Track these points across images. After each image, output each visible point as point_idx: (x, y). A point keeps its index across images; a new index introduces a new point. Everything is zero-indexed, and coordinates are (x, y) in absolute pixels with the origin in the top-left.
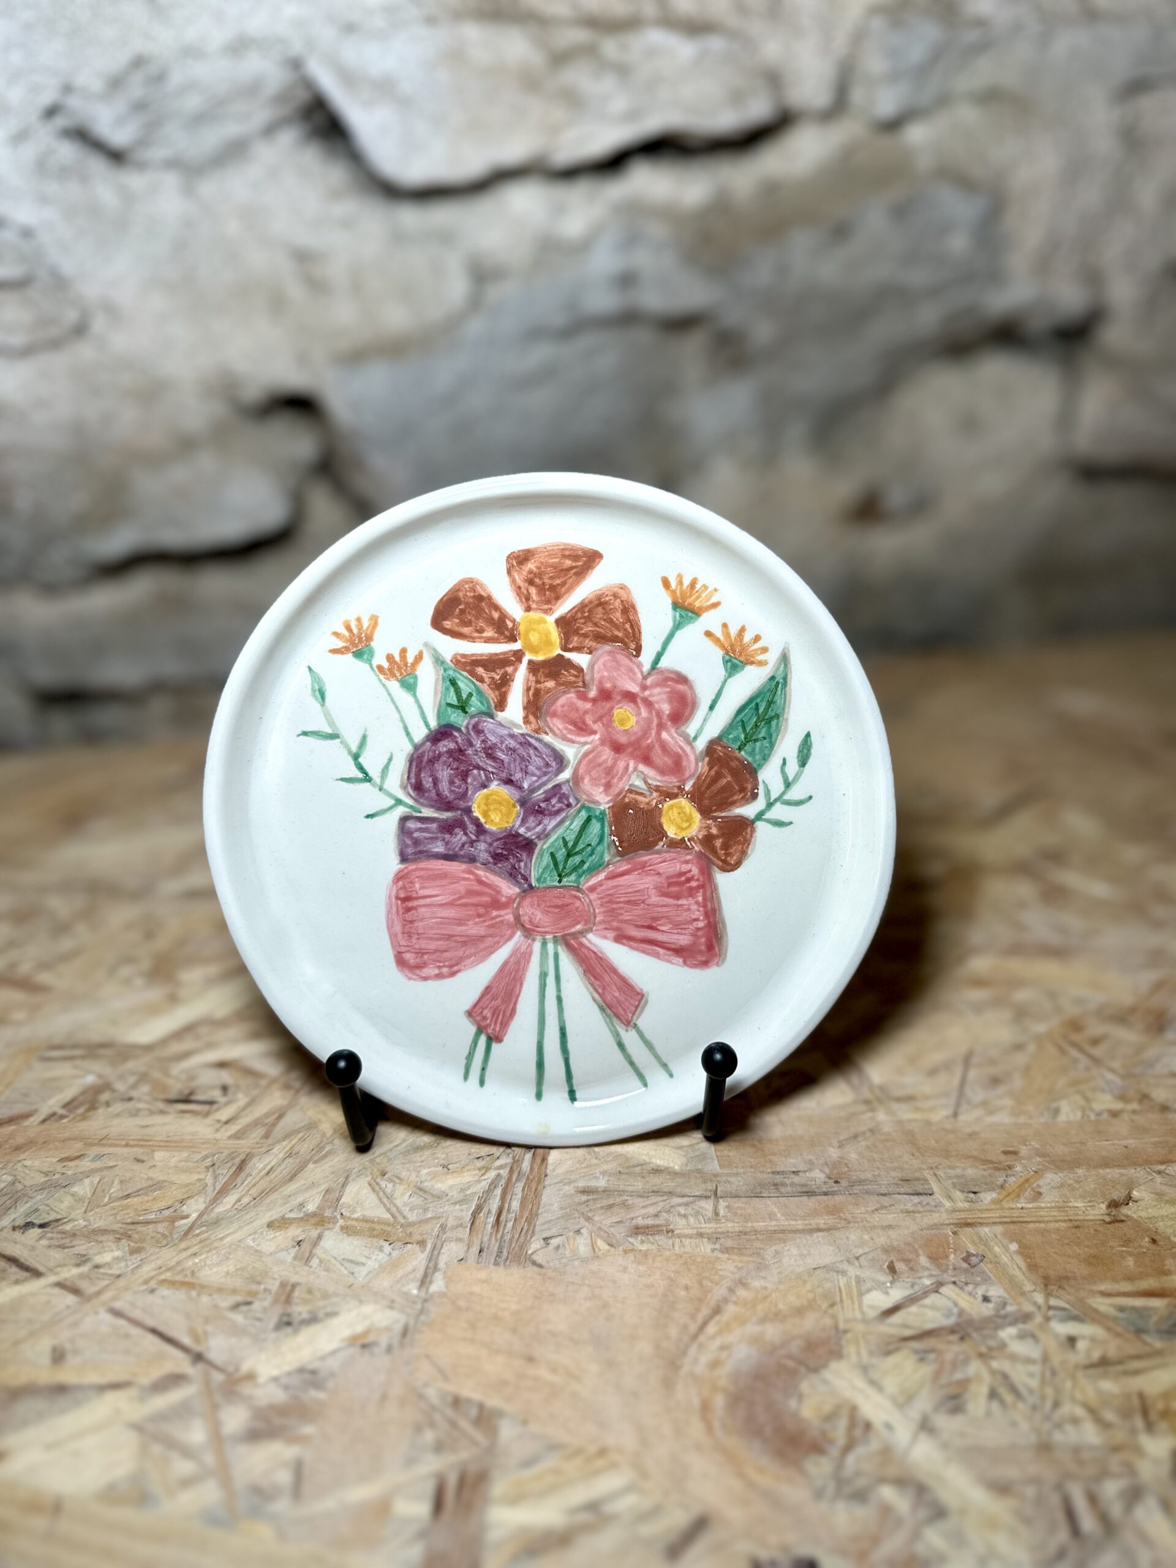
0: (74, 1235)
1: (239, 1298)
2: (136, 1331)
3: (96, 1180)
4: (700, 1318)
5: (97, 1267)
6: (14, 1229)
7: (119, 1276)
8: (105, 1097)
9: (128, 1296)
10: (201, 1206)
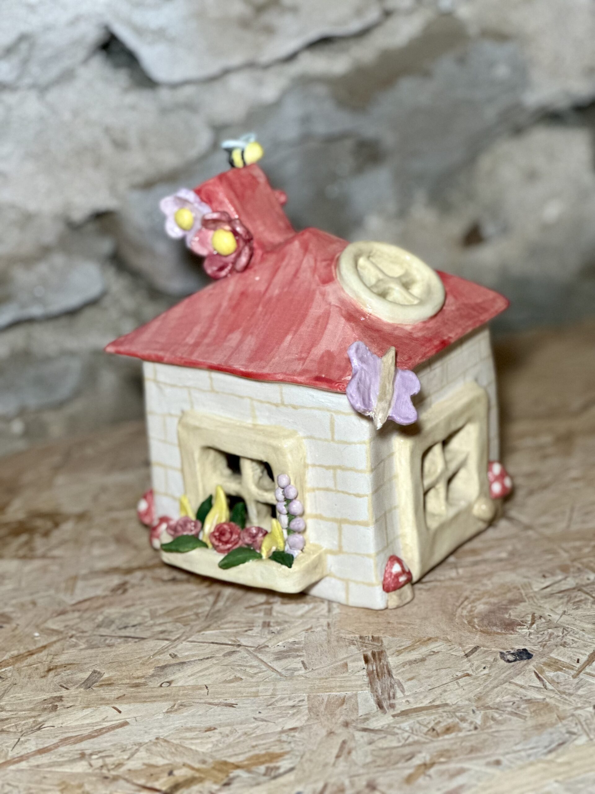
0: (152, 626)
1: (245, 629)
2: (205, 644)
3: (147, 609)
4: (460, 601)
5: (171, 632)
6: (120, 629)
7: (184, 632)
8: (128, 586)
9: (193, 637)
10: (207, 608)
